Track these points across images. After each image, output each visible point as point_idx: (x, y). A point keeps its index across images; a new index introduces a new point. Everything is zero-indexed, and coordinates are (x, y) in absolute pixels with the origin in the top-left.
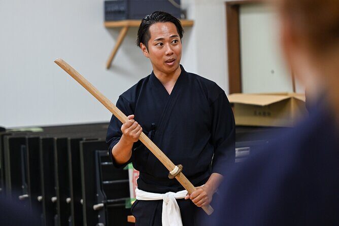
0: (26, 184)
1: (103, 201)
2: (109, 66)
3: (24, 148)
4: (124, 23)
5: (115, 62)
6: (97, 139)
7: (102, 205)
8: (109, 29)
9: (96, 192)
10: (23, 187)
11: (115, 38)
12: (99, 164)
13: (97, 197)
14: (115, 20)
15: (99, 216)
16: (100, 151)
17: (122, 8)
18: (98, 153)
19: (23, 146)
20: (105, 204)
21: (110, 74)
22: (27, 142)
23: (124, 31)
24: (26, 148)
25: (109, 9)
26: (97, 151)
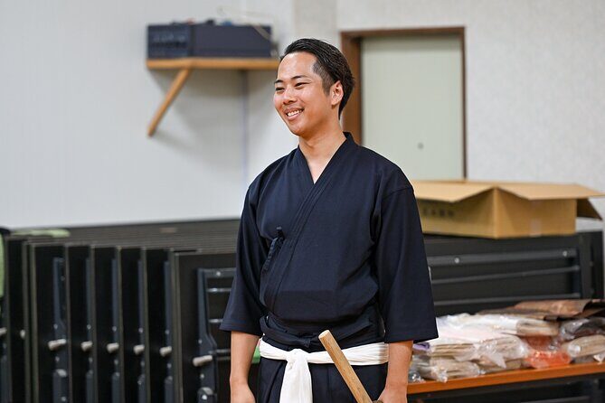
0: (62, 323)
1: (210, 352)
2: (153, 132)
3: (58, 264)
4: (185, 62)
5: (163, 126)
6: (194, 251)
7: (209, 358)
8: (154, 71)
9: (197, 337)
10: (56, 327)
11: (164, 89)
12: (205, 292)
13: (198, 345)
14: (168, 57)
15: (202, 376)
16: (206, 271)
17: (182, 39)
18: (203, 274)
19: (56, 260)
20: (214, 357)
21: (153, 144)
22: (66, 253)
23: (182, 75)
24: (64, 263)
25: (157, 39)
26: (200, 270)
